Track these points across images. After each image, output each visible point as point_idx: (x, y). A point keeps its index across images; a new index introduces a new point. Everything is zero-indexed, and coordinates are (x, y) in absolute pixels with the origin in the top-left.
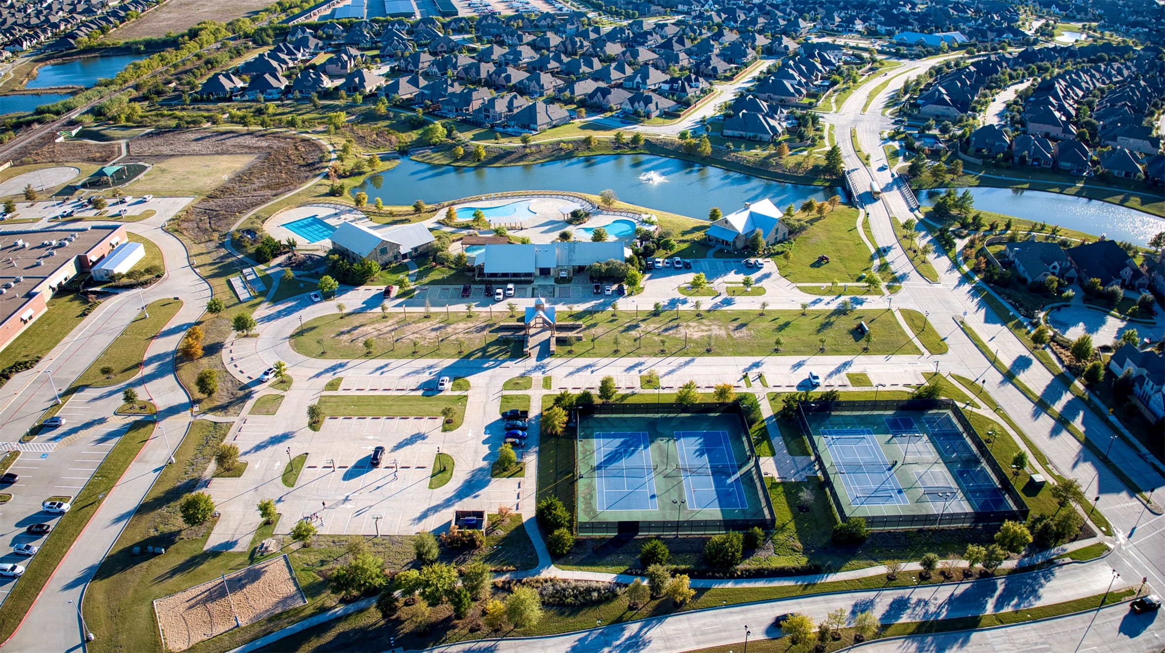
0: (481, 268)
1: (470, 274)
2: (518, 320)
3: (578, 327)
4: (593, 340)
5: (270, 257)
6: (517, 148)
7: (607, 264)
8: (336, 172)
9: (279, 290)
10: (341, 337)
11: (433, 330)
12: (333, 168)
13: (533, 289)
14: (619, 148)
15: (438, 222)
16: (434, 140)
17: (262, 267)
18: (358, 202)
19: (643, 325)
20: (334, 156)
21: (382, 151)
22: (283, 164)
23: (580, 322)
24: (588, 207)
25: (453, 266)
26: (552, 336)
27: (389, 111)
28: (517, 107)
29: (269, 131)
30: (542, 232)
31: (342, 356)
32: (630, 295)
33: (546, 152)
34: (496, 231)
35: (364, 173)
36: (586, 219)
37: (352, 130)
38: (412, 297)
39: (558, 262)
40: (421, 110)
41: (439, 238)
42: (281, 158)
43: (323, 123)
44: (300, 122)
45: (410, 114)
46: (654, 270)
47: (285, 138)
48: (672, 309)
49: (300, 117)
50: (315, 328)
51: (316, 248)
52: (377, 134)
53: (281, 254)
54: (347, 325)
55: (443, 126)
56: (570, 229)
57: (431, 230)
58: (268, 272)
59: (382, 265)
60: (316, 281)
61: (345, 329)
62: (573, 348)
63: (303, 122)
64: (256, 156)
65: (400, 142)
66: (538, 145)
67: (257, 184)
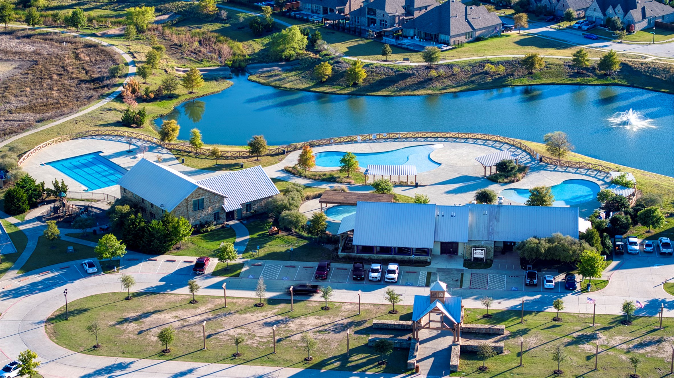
0: (347, 238)
1: (331, 247)
2: (402, 318)
3: (498, 333)
4: (519, 354)
5: (26, 206)
6: (417, 68)
7: (550, 241)
8: (134, 91)
9: (35, 254)
10: (125, 326)
11: (266, 324)
12: (130, 85)
13: (429, 274)
14: (578, 74)
15: (286, 171)
16: (287, 53)
17: (13, 220)
18: (165, 135)
19: (602, 336)
20: (133, 69)
21: (206, 66)
22: (55, 77)
23: (501, 326)
24: (524, 159)
25: (305, 234)
26: (454, 343)
27: (220, 9)
28: (420, 9)
29: (37, 31)
30: (448, 192)
31: (124, 353)
32: (585, 290)
33: (462, 77)
34: (376, 186)
35: (176, 96)
36: (520, 176)
37: (162, 35)
38: (238, 275)
39: (470, 234)
40: (270, 8)
41: (286, 192)
42: (53, 69)
43: (119, 23)
44: (85, 20)
45: (252, 14)
46: (625, 256)
47: (61, 42)
48: (651, 314)
49: (86, 13)
50: (85, 310)
51: (96, 197)
52: (200, 42)
53: (43, 203)
54: (134, 310)
55: (303, 32)
56: (494, 188)
57: (275, 180)
58: (22, 228)
59: (195, 226)
60: (92, 244)
61: (132, 315)
62: (487, 363)
63: (90, 20)
64: (15, 65)
65: (235, 55)
66: (450, 66)
67: (14, 103)
